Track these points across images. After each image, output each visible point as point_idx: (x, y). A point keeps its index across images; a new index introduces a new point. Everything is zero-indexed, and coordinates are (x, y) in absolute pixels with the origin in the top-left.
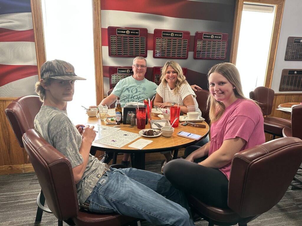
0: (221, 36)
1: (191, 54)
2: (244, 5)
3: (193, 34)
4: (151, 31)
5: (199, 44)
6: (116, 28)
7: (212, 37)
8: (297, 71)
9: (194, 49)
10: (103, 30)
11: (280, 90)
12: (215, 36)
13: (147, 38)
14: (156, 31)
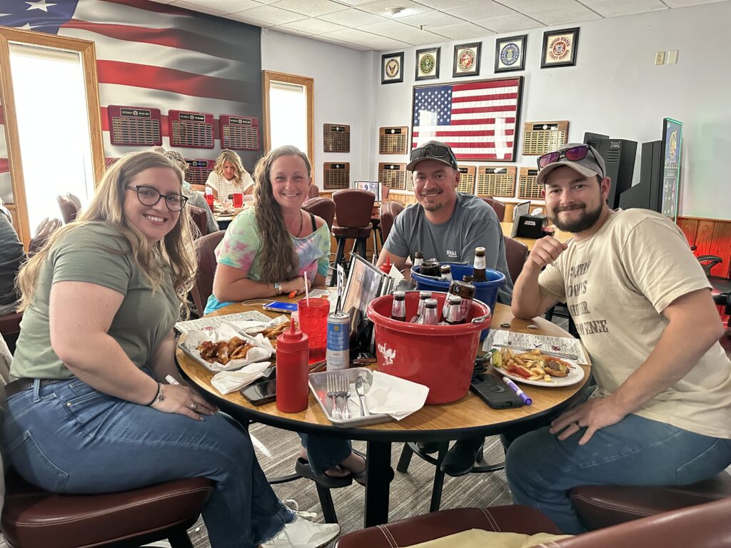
0: (249, 121)
1: (217, 142)
2: (271, 84)
3: (216, 117)
4: (165, 113)
5: (226, 129)
6: (119, 107)
7: (240, 121)
8: (339, 165)
9: (221, 137)
10: (102, 109)
11: (325, 188)
12: (243, 120)
13: (160, 121)
14: (171, 112)
